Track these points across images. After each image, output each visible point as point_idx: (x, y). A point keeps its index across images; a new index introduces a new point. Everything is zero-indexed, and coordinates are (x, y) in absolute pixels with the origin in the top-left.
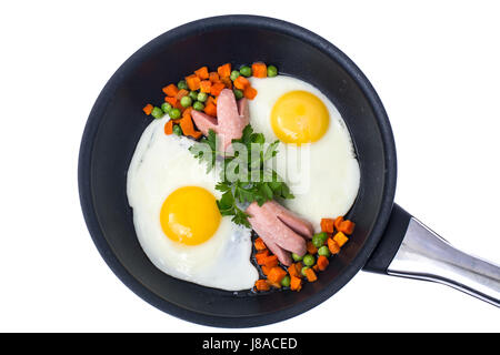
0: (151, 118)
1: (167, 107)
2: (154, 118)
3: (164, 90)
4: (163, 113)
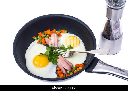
1: (38, 37)
2: (35, 40)
3: (39, 33)
4: (38, 39)
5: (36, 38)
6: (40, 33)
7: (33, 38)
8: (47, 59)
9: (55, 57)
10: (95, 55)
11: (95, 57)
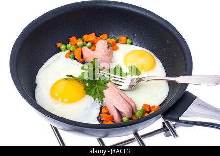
0: (59, 50)
1: (69, 46)
2: (61, 51)
3: (70, 39)
4: (67, 49)
5: (63, 47)
6: (73, 39)
7: (57, 46)
8: (82, 88)
9: (100, 85)
10: (189, 86)
11: (187, 92)
